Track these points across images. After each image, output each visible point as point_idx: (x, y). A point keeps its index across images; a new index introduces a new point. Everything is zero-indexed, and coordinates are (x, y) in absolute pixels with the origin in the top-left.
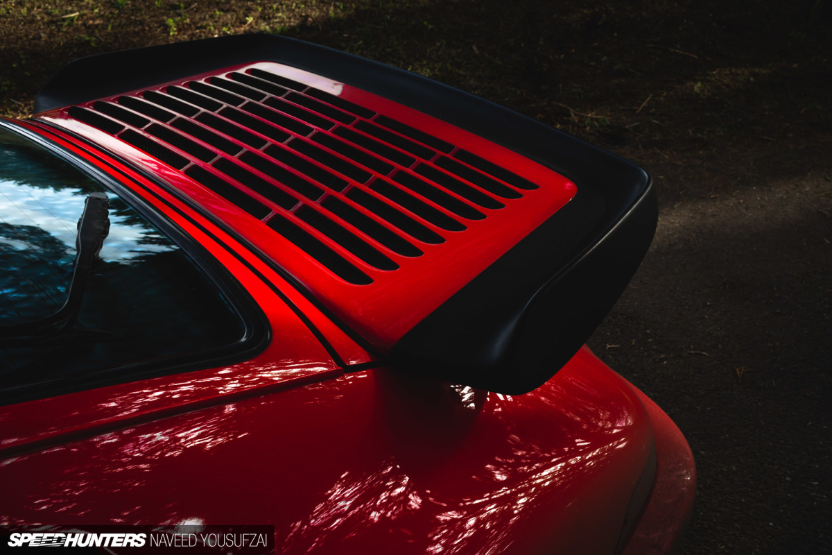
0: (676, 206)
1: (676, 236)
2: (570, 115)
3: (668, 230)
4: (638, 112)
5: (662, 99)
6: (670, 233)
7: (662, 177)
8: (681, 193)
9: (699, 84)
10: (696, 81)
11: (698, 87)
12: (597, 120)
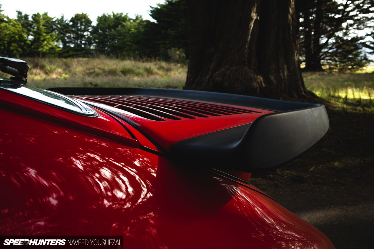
0: (332, 206)
1: (334, 218)
2: (277, 172)
3: (329, 216)
4: (309, 172)
5: (320, 167)
6: (331, 217)
7: (324, 195)
8: (334, 202)
9: (337, 163)
10: (335, 162)
11: (336, 164)
12: (290, 173)
